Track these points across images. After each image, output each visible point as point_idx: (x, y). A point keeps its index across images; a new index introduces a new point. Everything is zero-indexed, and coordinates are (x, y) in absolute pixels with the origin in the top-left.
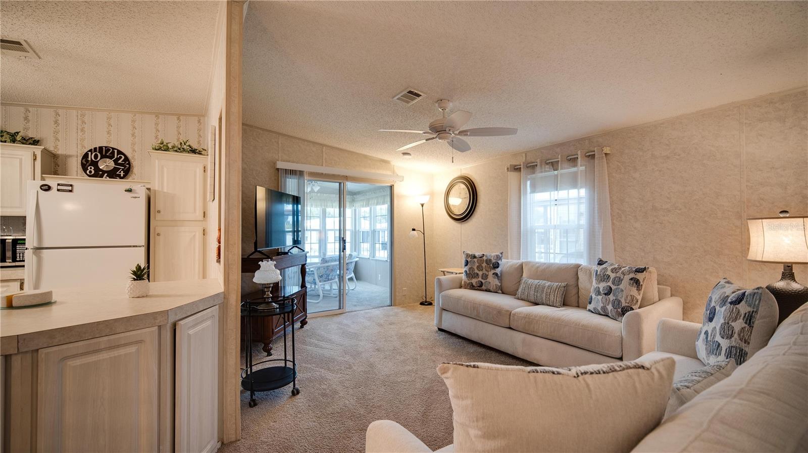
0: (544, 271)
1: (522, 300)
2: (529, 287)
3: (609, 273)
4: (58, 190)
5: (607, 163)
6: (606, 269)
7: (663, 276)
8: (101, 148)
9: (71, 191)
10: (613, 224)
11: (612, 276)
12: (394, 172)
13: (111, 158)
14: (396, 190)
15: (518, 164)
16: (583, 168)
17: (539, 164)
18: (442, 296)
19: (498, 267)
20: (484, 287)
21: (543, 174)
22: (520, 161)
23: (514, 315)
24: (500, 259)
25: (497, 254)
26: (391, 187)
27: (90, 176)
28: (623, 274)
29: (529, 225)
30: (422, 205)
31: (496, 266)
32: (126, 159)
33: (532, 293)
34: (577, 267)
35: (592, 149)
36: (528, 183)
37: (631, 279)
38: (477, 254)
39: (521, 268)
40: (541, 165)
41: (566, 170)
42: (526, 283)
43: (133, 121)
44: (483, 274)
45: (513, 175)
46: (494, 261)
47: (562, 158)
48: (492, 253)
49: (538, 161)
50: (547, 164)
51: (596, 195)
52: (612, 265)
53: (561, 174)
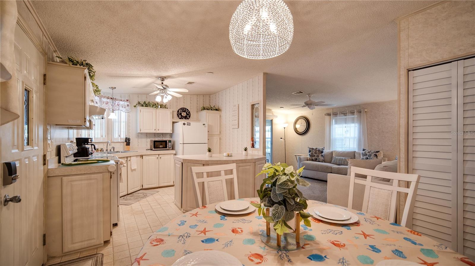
0: (342, 153)
1: (334, 164)
2: (337, 159)
3: (367, 153)
4: (187, 125)
5: (366, 115)
6: (366, 152)
7: (385, 155)
8: (182, 108)
9: (190, 125)
10: (368, 137)
11: (368, 154)
12: (273, 114)
13: (185, 111)
14: (274, 122)
15: (329, 112)
16: (357, 116)
17: (338, 113)
18: (302, 163)
19: (323, 153)
20: (317, 160)
21: (340, 117)
22: (331, 111)
23: (333, 168)
24: (324, 150)
25: (323, 148)
26: (272, 121)
27: (180, 119)
28: (372, 153)
29: (334, 137)
30: (285, 128)
31: (322, 152)
32: (189, 112)
33: (338, 161)
34: (355, 152)
35: (360, 109)
36: (334, 120)
37: (374, 155)
38: (314, 148)
39: (332, 153)
40: (340, 114)
41: (350, 117)
42: (335, 158)
43: (191, 98)
44: (317, 155)
45: (327, 118)
46: (321, 150)
47: (348, 111)
48: (320, 148)
49: (338, 112)
50: (342, 114)
51: (361, 126)
52: (368, 150)
53: (348, 118)
